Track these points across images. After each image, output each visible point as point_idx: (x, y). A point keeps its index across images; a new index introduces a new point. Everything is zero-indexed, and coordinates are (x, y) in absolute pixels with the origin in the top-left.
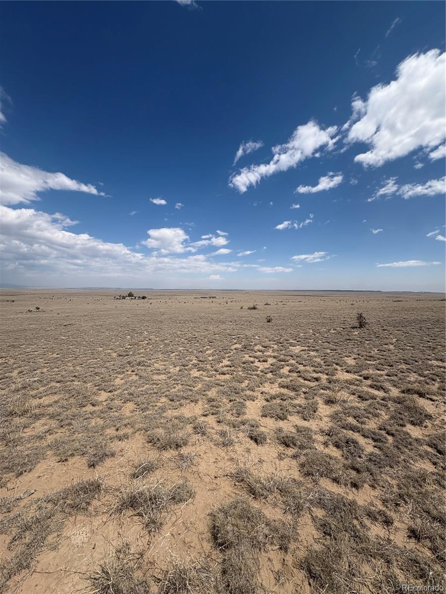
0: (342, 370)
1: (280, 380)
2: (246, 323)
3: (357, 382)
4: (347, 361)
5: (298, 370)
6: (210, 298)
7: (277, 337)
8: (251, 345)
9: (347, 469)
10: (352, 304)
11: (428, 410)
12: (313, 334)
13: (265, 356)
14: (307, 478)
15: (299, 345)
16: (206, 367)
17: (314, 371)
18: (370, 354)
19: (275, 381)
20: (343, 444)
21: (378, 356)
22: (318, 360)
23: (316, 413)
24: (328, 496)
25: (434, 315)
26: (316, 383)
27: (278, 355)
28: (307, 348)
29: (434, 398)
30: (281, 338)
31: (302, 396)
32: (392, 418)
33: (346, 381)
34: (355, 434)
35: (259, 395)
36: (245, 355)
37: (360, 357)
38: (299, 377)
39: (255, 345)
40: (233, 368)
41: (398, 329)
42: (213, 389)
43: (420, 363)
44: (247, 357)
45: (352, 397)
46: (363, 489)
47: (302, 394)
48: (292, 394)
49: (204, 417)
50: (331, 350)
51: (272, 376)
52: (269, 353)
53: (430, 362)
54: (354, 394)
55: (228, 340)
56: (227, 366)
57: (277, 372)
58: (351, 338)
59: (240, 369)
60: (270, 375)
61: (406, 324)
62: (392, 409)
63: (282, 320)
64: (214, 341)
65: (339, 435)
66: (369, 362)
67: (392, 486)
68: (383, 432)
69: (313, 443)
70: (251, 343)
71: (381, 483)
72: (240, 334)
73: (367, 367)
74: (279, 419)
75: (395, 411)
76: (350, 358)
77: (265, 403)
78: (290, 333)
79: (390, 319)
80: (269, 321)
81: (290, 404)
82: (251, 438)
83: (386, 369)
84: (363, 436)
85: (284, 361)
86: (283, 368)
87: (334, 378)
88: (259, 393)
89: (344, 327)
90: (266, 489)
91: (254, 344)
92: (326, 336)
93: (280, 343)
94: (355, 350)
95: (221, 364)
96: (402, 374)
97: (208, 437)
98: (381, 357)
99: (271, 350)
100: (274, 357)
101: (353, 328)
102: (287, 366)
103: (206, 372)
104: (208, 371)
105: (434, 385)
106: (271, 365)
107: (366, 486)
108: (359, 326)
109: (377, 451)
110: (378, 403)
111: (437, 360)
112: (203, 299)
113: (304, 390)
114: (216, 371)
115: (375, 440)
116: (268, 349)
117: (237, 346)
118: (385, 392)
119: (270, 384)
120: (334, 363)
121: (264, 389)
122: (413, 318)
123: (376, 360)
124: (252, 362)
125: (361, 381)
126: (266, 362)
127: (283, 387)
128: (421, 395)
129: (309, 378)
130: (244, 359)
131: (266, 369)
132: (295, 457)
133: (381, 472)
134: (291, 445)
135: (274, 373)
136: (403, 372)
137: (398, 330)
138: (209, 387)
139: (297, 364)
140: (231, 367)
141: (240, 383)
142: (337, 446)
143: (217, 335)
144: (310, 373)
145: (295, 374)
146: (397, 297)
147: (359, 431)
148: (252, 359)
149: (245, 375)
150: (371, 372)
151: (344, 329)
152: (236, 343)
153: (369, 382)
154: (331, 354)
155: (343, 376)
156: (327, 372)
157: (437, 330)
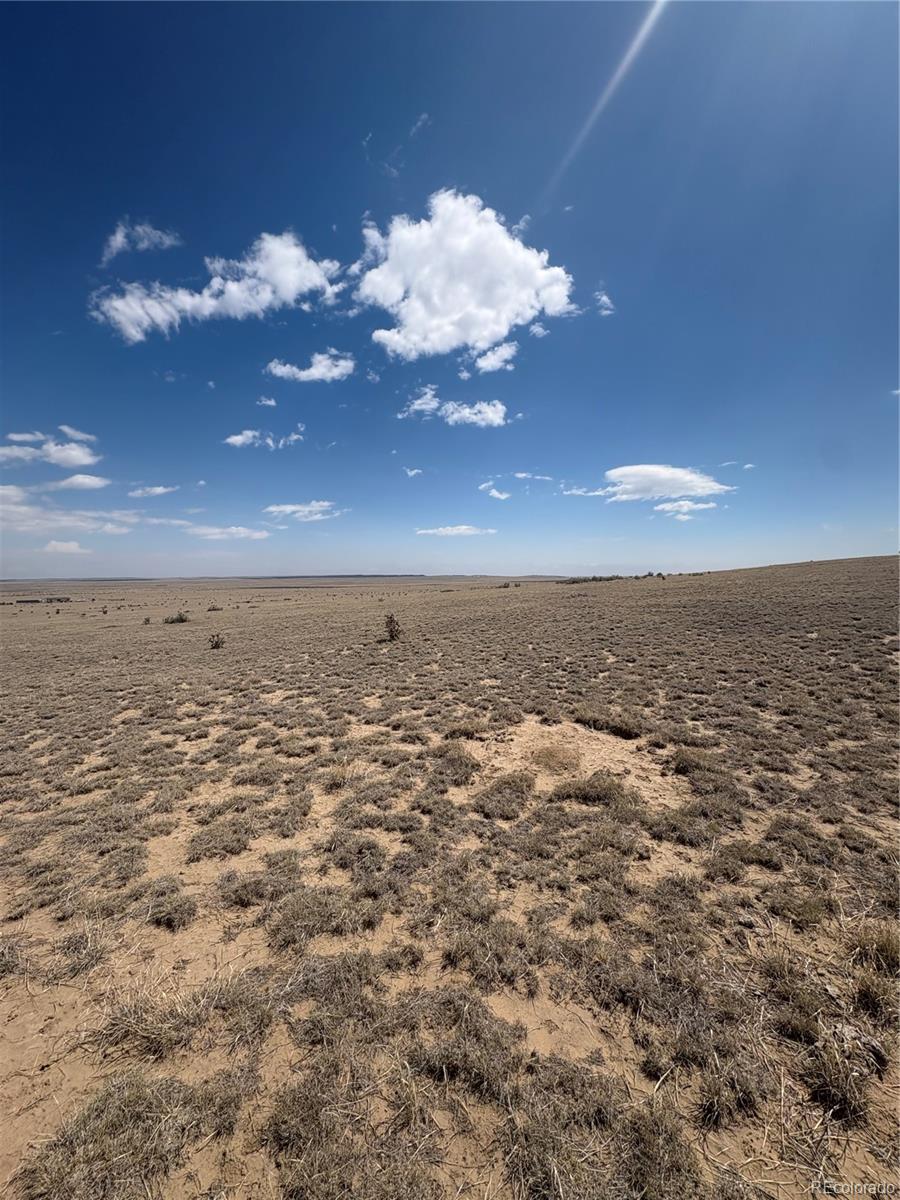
0: (359, 720)
1: (235, 770)
2: (157, 657)
3: (382, 738)
4: (367, 704)
5: (277, 739)
6: (50, 601)
7: (234, 678)
8: (169, 706)
9: (358, 900)
10: (381, 600)
11: (476, 757)
12: (310, 662)
13: (203, 724)
14: (284, 953)
15: (280, 688)
16: (27, 786)
17: (309, 734)
18: (404, 685)
19: (224, 775)
20: (353, 857)
21: (415, 686)
22: (317, 711)
23: (308, 817)
24: (321, 967)
25: (490, 609)
26: (312, 757)
27: (234, 716)
28: (296, 692)
29: (485, 735)
30: (242, 680)
31: (281, 791)
32: (431, 783)
33: (365, 740)
34: (374, 831)
35: (184, 815)
36: (151, 733)
37: (389, 692)
38: (277, 753)
39: (180, 703)
40: (114, 771)
41: (445, 636)
42: (47, 838)
43: (470, 686)
44: (156, 736)
45: (373, 767)
46: (383, 925)
47: (282, 786)
48: (260, 792)
49: (14, 923)
50: (342, 688)
51: (218, 765)
52: (216, 714)
53: (482, 683)
54: (375, 761)
55: (105, 702)
56: (98, 769)
57: (231, 754)
58: (376, 661)
59: (135, 769)
60: (213, 765)
61: (456, 627)
62: (431, 769)
63: (246, 641)
64: (60, 712)
65: (346, 845)
66: (401, 699)
67: (423, 898)
68: (417, 812)
69: (299, 878)
70: (168, 702)
71: (409, 900)
72: (141, 685)
73: (398, 708)
74: (228, 855)
75: (435, 771)
76: (374, 697)
77: (197, 830)
78: (264, 667)
79: (435, 621)
80: (216, 646)
81: (255, 815)
82: (158, 923)
83: (426, 704)
84: (387, 829)
85: (247, 727)
86: (244, 742)
87: (345, 739)
88: (184, 812)
89: (365, 642)
90: (187, 1023)
91: (177, 703)
92: (333, 662)
93: (241, 691)
94: (382, 682)
95: (77, 769)
96: (446, 709)
97: (24, 972)
98: (420, 686)
99: (217, 710)
100: (225, 723)
101: (380, 642)
102: (254, 735)
103: (27, 799)
104: (34, 794)
105: (485, 716)
106: (218, 741)
107: (387, 916)
108: (389, 638)
109: (407, 848)
110: (411, 765)
111: (490, 677)
112: (27, 608)
113: (286, 777)
114: (60, 788)
115: (404, 830)
116: (213, 708)
117: (131, 714)
118: (423, 744)
119: (212, 785)
120: (345, 711)
121: (196, 799)
122: (464, 616)
123: (412, 693)
124: (169, 746)
125: (387, 734)
126: (206, 737)
127: (242, 782)
128: (469, 735)
129: (298, 751)
130: (146, 743)
131: (204, 753)
132: (260, 921)
133: (410, 882)
134: (254, 900)
135: (222, 758)
136: (448, 706)
137: (445, 639)
138: (34, 838)
139: (275, 728)
140: (108, 768)
141: (133, 801)
142: (343, 865)
143: (70, 697)
144: (301, 739)
145: (270, 750)
146: (445, 584)
147: (380, 825)
148: (168, 738)
149: (148, 780)
150: (404, 714)
151: (365, 645)
152: (126, 709)
153: (400, 733)
154: (341, 695)
155: (359, 732)
156: (330, 731)
157: (492, 632)
